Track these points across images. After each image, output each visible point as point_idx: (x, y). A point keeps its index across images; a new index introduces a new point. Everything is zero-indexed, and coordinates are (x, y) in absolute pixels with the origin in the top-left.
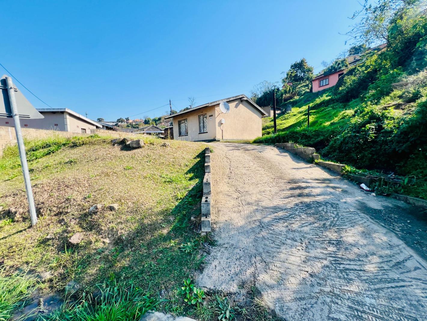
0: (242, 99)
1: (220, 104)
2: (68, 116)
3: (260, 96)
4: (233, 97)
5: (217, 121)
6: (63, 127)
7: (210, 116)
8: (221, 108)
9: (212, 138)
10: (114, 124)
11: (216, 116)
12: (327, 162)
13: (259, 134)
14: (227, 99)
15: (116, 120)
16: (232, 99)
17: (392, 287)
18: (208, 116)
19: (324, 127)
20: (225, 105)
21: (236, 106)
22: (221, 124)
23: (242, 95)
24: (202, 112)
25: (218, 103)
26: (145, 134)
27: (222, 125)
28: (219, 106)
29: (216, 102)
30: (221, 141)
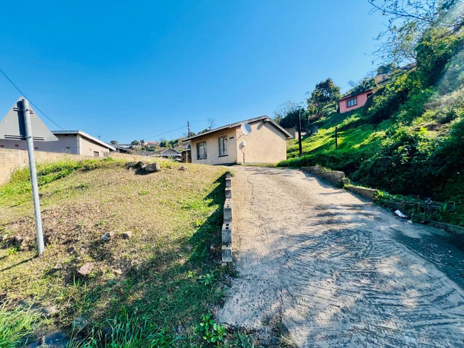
0: (265, 121)
1: (241, 126)
2: (81, 139)
3: (283, 117)
4: (255, 119)
5: (238, 143)
6: (74, 150)
7: (231, 138)
8: (243, 129)
9: (233, 162)
10: (128, 147)
11: (237, 138)
12: (358, 187)
13: (283, 157)
14: (249, 120)
15: (130, 143)
16: (254, 120)
17: (434, 325)
18: (228, 138)
19: (354, 149)
20: (246, 126)
21: (259, 128)
22: (242, 146)
23: (264, 116)
24: (222, 134)
25: (239, 124)
26: (161, 157)
27: (243, 148)
28: (240, 128)
29: (237, 123)
30: (242, 164)
